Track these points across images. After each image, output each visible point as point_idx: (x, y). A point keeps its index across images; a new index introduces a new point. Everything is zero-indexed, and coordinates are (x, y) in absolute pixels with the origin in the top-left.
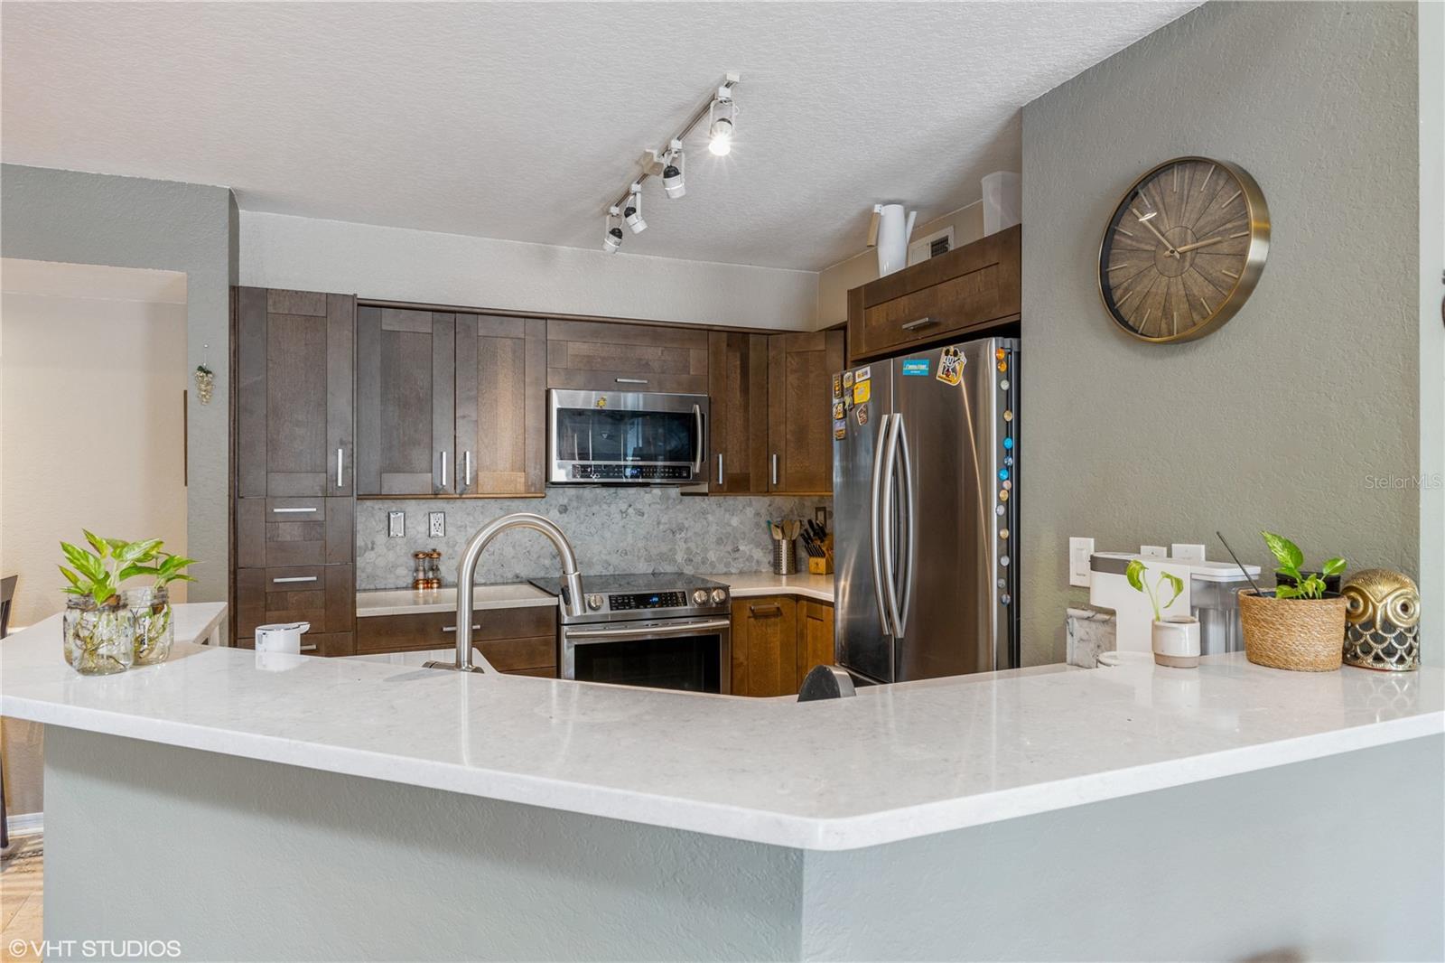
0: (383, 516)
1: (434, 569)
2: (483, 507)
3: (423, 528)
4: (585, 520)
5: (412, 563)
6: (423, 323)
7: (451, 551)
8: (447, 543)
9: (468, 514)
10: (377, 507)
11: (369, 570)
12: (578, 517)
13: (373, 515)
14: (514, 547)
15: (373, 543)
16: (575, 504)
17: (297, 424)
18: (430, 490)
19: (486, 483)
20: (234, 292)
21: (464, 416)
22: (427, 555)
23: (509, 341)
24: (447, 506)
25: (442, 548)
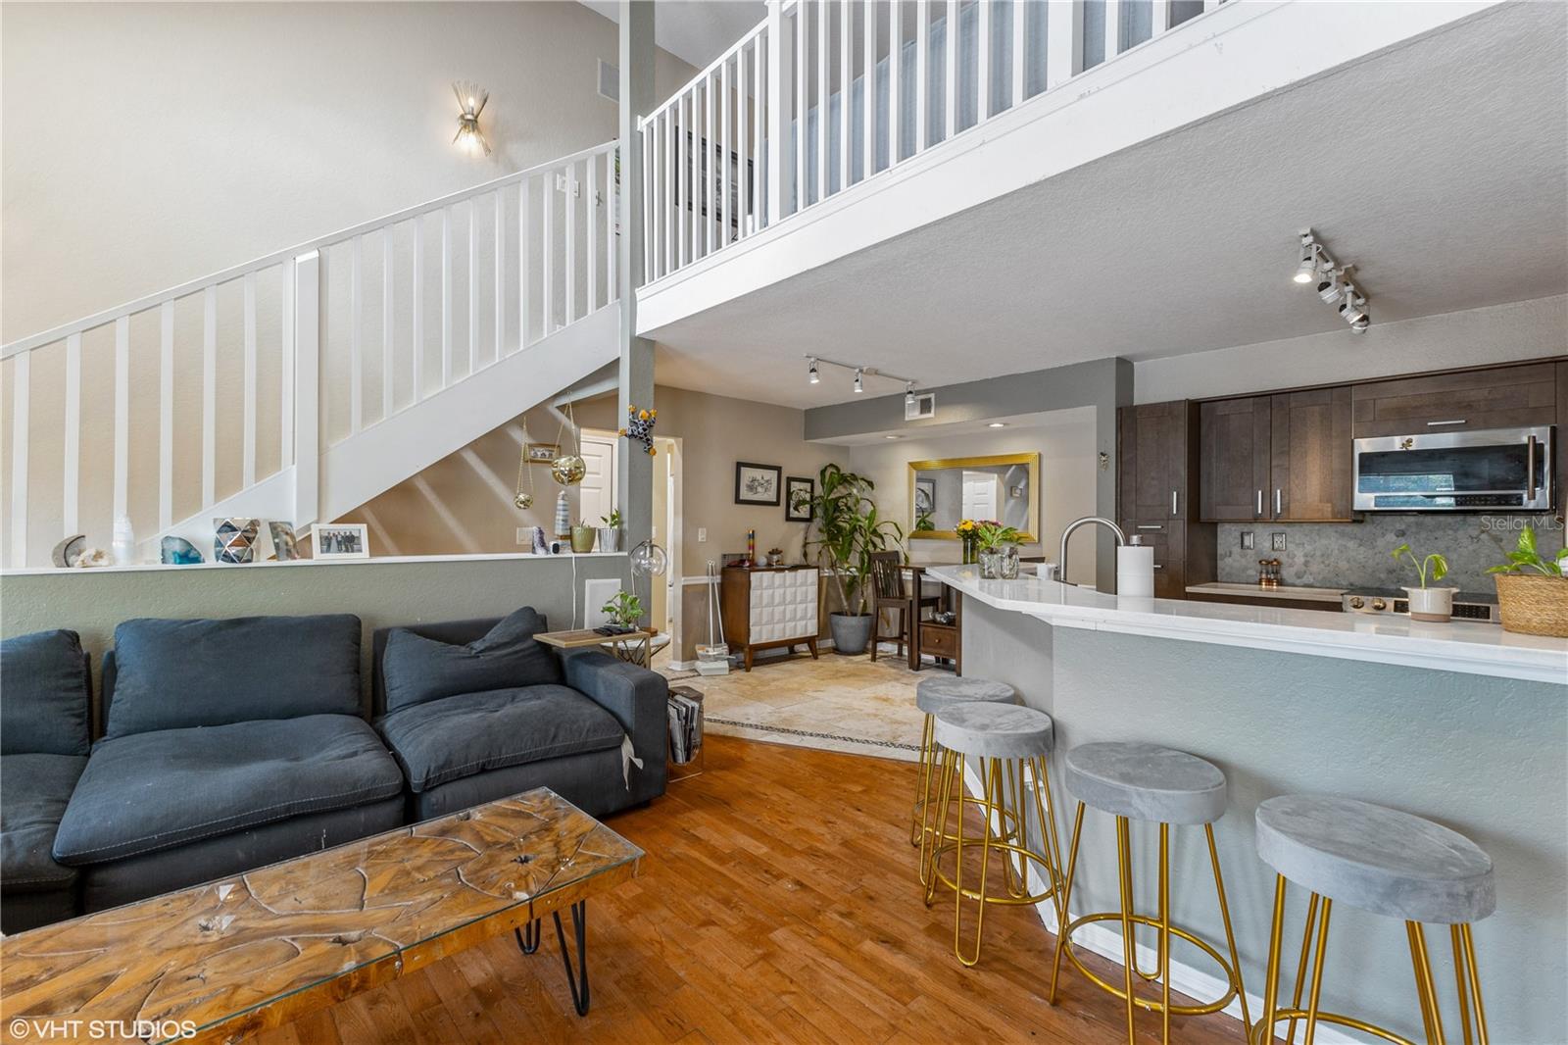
0: (1238, 534)
1: (1277, 573)
2: (1319, 530)
3: (1268, 544)
4: (1425, 543)
5: (1259, 567)
7: (1290, 561)
8: (1288, 556)
9: (1306, 535)
10: (1233, 529)
11: (1227, 569)
12: (1419, 541)
13: (1230, 534)
14: (1348, 562)
15: (1230, 553)
16: (1414, 530)
17: (1153, 479)
18: (1251, 517)
19: (1296, 512)
20: (1119, 411)
21: (1278, 466)
22: (1269, 563)
23: (1317, 408)
24: (1288, 530)
25: (1283, 558)
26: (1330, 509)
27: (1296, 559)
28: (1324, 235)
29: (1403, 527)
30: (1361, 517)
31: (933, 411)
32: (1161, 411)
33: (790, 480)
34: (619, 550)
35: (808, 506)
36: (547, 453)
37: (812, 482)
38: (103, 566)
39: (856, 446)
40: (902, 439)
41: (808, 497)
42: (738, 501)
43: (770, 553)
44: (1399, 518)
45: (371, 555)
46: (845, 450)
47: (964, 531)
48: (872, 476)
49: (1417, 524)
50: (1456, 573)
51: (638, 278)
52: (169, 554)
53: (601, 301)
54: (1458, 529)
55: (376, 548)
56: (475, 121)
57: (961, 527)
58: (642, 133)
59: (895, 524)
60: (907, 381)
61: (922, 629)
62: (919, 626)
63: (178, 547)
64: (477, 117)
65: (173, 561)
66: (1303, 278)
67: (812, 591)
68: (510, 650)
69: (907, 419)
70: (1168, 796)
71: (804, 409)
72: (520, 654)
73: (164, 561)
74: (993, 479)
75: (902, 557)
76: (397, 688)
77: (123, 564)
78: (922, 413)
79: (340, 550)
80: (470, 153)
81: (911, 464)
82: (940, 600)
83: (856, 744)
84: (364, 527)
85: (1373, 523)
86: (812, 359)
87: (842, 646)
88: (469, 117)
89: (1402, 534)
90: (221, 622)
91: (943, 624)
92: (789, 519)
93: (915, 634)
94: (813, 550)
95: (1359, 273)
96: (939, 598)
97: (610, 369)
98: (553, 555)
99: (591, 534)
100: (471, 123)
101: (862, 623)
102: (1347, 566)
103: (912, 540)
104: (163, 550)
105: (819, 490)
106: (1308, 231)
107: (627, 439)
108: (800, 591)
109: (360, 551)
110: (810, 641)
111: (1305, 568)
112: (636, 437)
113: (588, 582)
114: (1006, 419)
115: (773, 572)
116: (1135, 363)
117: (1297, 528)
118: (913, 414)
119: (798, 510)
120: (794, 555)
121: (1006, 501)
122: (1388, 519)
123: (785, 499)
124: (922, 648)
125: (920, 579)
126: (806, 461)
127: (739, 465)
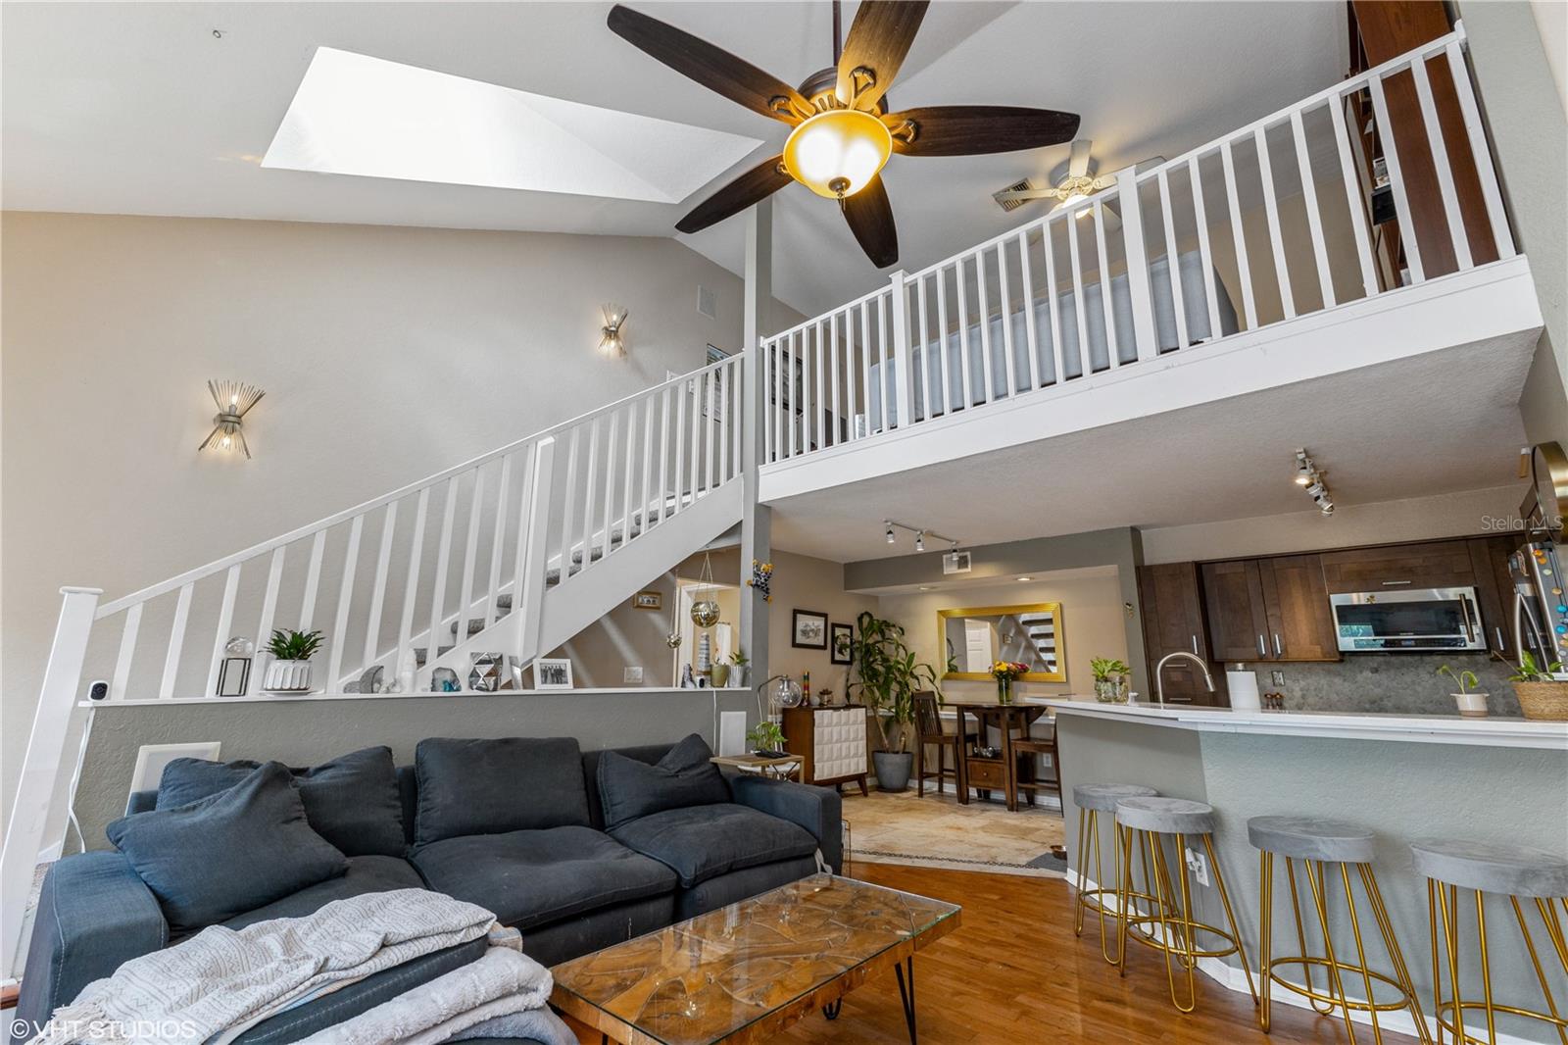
1: (1280, 705)
2: (1309, 668)
3: (1271, 681)
4: (1395, 678)
5: (1264, 701)
6: (1240, 568)
7: (1290, 695)
8: (1287, 690)
9: (1301, 673)
12: (1390, 676)
14: (1337, 694)
16: (1384, 667)
17: (1173, 625)
18: (1257, 657)
19: (1294, 654)
20: (1137, 568)
21: (1272, 615)
22: (1273, 696)
23: (1295, 570)
24: (1284, 668)
25: (1284, 693)
26: (1319, 650)
27: (1294, 693)
28: (1311, 453)
29: (1375, 665)
30: (1345, 656)
31: (969, 566)
32: (1175, 570)
33: (834, 626)
34: (743, 685)
35: (848, 650)
36: (651, 600)
37: (850, 627)
38: (397, 693)
39: (886, 597)
40: (934, 590)
41: (848, 641)
42: (795, 645)
43: (821, 693)
44: (1370, 658)
45: (575, 687)
46: (875, 598)
47: (1001, 672)
48: (903, 622)
49: (1385, 662)
50: (1424, 703)
51: (761, 459)
52: (440, 683)
53: (730, 475)
54: (1418, 666)
55: (577, 683)
56: (616, 333)
57: (997, 668)
58: (763, 349)
59: (929, 667)
60: (951, 541)
61: (969, 764)
62: (966, 761)
63: (448, 677)
64: (618, 328)
65: (442, 689)
66: (1303, 481)
67: (861, 729)
68: (698, 771)
69: (945, 573)
70: (1344, 842)
71: (843, 562)
72: (705, 775)
73: (433, 689)
74: (986, 627)
75: (937, 697)
76: (619, 804)
77: (407, 693)
78: (959, 568)
79: (553, 682)
80: (608, 356)
81: (940, 612)
82: (978, 737)
83: (961, 864)
84: (568, 662)
85: (1351, 662)
86: (889, 524)
87: (886, 782)
88: (613, 329)
89: (1375, 671)
90: (495, 741)
91: (988, 757)
92: (834, 662)
93: (963, 768)
94: (855, 691)
95: (1328, 476)
96: (976, 735)
97: (736, 529)
98: (699, 689)
99: (726, 672)
100: (611, 333)
101: (906, 760)
102: (1337, 698)
103: (945, 681)
104: (433, 680)
105: (857, 635)
106: (1302, 450)
107: (751, 588)
108: (853, 729)
109: (567, 683)
110: (859, 778)
111: (1302, 701)
112: (758, 586)
113: (722, 713)
114: (1032, 575)
115: (831, 711)
116: (1142, 531)
117: (1291, 666)
118: (950, 569)
119: (842, 654)
120: (839, 696)
121: (1001, 648)
122: (1362, 659)
123: (831, 643)
124: (970, 782)
125: (964, 716)
126: (846, 611)
127: (796, 612)
